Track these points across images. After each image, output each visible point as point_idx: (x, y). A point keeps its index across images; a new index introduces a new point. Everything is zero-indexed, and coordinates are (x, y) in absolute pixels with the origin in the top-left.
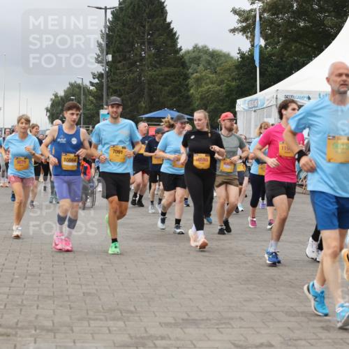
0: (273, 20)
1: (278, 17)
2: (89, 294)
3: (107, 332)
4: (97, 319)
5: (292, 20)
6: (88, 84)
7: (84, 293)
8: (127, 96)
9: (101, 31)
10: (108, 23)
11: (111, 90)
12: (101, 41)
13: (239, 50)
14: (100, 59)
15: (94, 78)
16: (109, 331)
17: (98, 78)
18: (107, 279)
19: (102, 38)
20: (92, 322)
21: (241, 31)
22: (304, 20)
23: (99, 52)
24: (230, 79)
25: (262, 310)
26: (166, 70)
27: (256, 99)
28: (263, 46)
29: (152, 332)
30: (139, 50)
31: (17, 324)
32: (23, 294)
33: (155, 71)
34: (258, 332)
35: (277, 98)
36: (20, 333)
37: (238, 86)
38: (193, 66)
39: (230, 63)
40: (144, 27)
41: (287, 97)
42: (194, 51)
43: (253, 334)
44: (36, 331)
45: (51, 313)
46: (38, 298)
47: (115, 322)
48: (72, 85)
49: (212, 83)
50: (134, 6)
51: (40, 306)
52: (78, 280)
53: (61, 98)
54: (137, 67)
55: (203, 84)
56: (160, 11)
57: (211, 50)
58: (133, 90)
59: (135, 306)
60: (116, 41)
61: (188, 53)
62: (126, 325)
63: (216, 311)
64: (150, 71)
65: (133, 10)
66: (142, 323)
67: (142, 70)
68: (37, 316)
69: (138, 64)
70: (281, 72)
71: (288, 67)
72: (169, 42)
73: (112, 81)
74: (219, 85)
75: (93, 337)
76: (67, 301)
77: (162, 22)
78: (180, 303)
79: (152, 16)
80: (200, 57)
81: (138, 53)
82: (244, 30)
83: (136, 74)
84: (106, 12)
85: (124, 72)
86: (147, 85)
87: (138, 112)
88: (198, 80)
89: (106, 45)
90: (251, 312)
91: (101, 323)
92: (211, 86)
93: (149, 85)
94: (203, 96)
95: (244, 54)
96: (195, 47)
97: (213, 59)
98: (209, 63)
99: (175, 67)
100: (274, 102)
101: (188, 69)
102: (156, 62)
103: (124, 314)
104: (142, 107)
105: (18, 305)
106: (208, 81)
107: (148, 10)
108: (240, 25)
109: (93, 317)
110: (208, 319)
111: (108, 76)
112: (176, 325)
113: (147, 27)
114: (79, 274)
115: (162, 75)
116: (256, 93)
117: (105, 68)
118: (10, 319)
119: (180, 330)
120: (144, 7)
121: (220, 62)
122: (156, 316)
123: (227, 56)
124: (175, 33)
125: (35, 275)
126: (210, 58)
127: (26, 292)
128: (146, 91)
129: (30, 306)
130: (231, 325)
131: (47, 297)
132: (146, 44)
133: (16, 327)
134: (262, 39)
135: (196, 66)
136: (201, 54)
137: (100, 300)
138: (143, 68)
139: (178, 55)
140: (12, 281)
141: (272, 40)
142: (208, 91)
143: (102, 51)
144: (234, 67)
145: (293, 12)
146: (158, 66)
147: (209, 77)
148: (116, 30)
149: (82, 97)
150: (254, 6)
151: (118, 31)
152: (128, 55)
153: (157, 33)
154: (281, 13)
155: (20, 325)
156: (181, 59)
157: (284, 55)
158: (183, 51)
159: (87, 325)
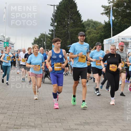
0: (117, 9)
1: (119, 9)
2: (48, 113)
3: (55, 127)
4: (51, 122)
6: (48, 34)
7: (46, 113)
8: (62, 39)
9: (53, 14)
10: (55, 11)
11: (56, 36)
12: (52, 18)
13: (105, 21)
14: (52, 25)
15: (50, 32)
17: (51, 32)
19: (53, 16)
20: (49, 124)
21: (105, 14)
22: (129, 10)
23: (52, 22)
24: (101, 32)
25: (113, 119)
26: (77, 29)
27: (111, 40)
28: (114, 19)
29: (72, 127)
30: (67, 21)
31: (21, 124)
32: (23, 113)
33: (73, 29)
34: (112, 127)
35: (119, 39)
36: (22, 128)
37: (104, 35)
38: (87, 27)
39: (101, 26)
40: (69, 12)
41: (122, 39)
42: (88, 22)
43: (110, 128)
44: (28, 127)
45: (34, 120)
46: (29, 114)
47: (58, 124)
48: (41, 34)
49: (95, 33)
50: (65, 5)
51: (30, 118)
52: (44, 108)
53: (38, 39)
54: (66, 27)
55: (91, 34)
56: (75, 6)
57: (94, 21)
58: (65, 36)
59: (65, 118)
60: (58, 18)
61: (85, 22)
62: (62, 125)
63: (96, 119)
64: (71, 29)
65: (64, 6)
66: (68, 124)
67: (68, 29)
68: (29, 121)
69: (66, 26)
70: (121, 29)
71: (123, 27)
72: (78, 18)
73: (57, 33)
74: (97, 34)
75: (50, 129)
76: (40, 116)
77: (75, 10)
78: (82, 116)
79: (71, 8)
80: (90, 24)
81: (67, 22)
82: (106, 13)
83: (66, 30)
84: (54, 7)
85: (61, 30)
86: (70, 34)
87: (67, 45)
88: (89, 32)
89: (55, 19)
90: (109, 120)
91: (53, 124)
92: (94, 34)
93: (71, 34)
94: (91, 38)
95: (106, 23)
96: (88, 20)
97: (95, 24)
98: (93, 26)
99: (80, 28)
100: (118, 41)
101: (85, 28)
102: (73, 25)
103: (61, 121)
104: (68, 43)
105: (21, 117)
106: (93, 33)
107: (70, 6)
108: (105, 11)
109: (50, 122)
110: (93, 122)
111: (55, 31)
112: (81, 124)
113: (70, 13)
114: (45, 106)
115: (75, 30)
116: (111, 37)
117: (54, 28)
118: (18, 122)
119: (83, 127)
120: (69, 5)
121: (97, 26)
122: (73, 121)
123: (100, 23)
124: (81, 15)
125: (28, 106)
126: (93, 24)
127: (24, 112)
128: (70, 36)
129: (26, 118)
130: (102, 124)
131: (33, 114)
132: (70, 19)
133: (21, 125)
134: (113, 17)
135: (88, 27)
136: (90, 23)
137: (52, 115)
138: (69, 28)
139: (82, 23)
140: (19, 108)
141: (117, 17)
142: (93, 36)
143: (53, 22)
144: (103, 27)
145: (125, 7)
146: (74, 27)
147: (93, 31)
148: (58, 13)
149: (46, 39)
150: (110, 5)
151: (59, 14)
152: (63, 23)
153: (74, 15)
154: (120, 7)
155: (22, 125)
156: (83, 24)
157: (121, 23)
158: (83, 21)
159: (48, 125)
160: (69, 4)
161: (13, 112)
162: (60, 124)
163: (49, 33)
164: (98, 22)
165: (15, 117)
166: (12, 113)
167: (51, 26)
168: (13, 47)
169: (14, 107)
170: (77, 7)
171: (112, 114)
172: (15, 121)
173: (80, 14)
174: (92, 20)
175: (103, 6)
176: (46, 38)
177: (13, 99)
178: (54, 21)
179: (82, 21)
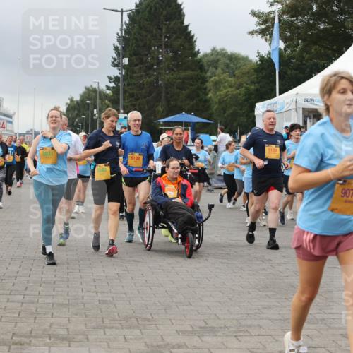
0: (292, 22)
1: (297, 19)
2: (105, 302)
3: (124, 340)
4: (112, 328)
5: (311, 22)
6: (105, 88)
7: (99, 301)
8: (144, 100)
9: (118, 34)
10: (124, 26)
11: (128, 94)
12: (117, 44)
13: (258, 53)
14: (116, 63)
15: (110, 82)
16: (125, 338)
17: (114, 82)
18: (123, 287)
19: (119, 40)
20: (107, 330)
21: (260, 33)
22: (324, 22)
23: (115, 56)
24: (249, 82)
25: (280, 318)
26: (184, 74)
27: (276, 103)
28: (283, 48)
29: (169, 340)
30: (156, 53)
31: (31, 333)
32: (38, 301)
33: (172, 75)
34: (277, 341)
35: (296, 102)
36: (34, 341)
37: (257, 90)
38: (212, 69)
39: (249, 66)
40: (161, 29)
41: (306, 101)
42: (212, 54)
43: (271, 342)
44: (50, 339)
45: (65, 321)
46: (53, 306)
47: (132, 330)
48: (87, 89)
49: (231, 87)
50: (151, 9)
51: (55, 314)
52: (94, 287)
53: (77, 102)
54: (155, 70)
55: (222, 88)
56: (177, 14)
57: (229, 53)
58: (150, 93)
59: (151, 314)
60: (132, 45)
61: (206, 55)
62: (142, 334)
63: (233, 319)
64: (167, 74)
65: (150, 12)
66: (159, 332)
67: (159, 73)
68: (51, 325)
69: (155, 67)
70: (301, 75)
71: (308, 70)
72: (187, 45)
73: (128, 85)
74: (238, 88)
75: (108, 345)
76: (83, 309)
77: (179, 25)
78: (197, 311)
79: (169, 18)
80: (218, 60)
81: (155, 56)
82: (263, 32)
83: (153, 78)
84: (122, 15)
85: (141, 76)
86: (164, 89)
87: (155, 117)
88: (216, 84)
89: (123, 47)
90: (270, 320)
91: (117, 332)
92: (229, 89)
93: (167, 88)
94: (222, 100)
95: (263, 57)
96: (214, 50)
97: (231, 62)
98: (227, 66)
99: (193, 71)
100: (293, 106)
101: (206, 73)
102: (173, 65)
103: (140, 322)
104: (159, 111)
105: (32, 314)
106: (226, 84)
107: (165, 13)
108: (259, 27)
109: (109, 325)
110: (225, 327)
111: (124, 80)
112: (193, 333)
113: (164, 30)
114: (95, 281)
115: (179, 78)
116: (275, 96)
117: (122, 72)
118: (24, 327)
119: (198, 338)
120: (161, 10)
121: (238, 65)
122: (173, 324)
123: (246, 59)
124: (193, 36)
125: (50, 283)
126: (228, 61)
127: (40, 301)
128: (163, 94)
129: (45, 314)
130: (249, 332)
131: (62, 305)
132: (164, 47)
133: (30, 335)
134: (280, 41)
135: (214, 69)
136: (219, 57)
137: (116, 308)
138: (161, 71)
139: (196, 59)
140: (26, 289)
141: (291, 43)
142: (226, 95)
143: (118, 54)
144: (252, 70)
145: (313, 14)
146: (175, 69)
147: (228, 81)
148: (133, 33)
149: (98, 101)
150: (273, 8)
151: (135, 34)
152: (145, 59)
153: (175, 36)
154: (301, 15)
155: (34, 333)
156: (199, 62)
157: (303, 58)
158: (201, 54)
159: (103, 333)
160: (162, 8)
161: (11, 300)
162: (137, 332)
163: (107, 86)
164: (239, 54)
165: (14, 313)
166: (8, 301)
167: (115, 66)
168: (11, 122)
169: (13, 285)
170: (184, 15)
171: (278, 304)
172: (14, 324)
173: (192, 34)
174: (223, 50)
175: (254, 14)
176: (101, 99)
177: (10, 264)
178: (120, 53)
179: (198, 52)
